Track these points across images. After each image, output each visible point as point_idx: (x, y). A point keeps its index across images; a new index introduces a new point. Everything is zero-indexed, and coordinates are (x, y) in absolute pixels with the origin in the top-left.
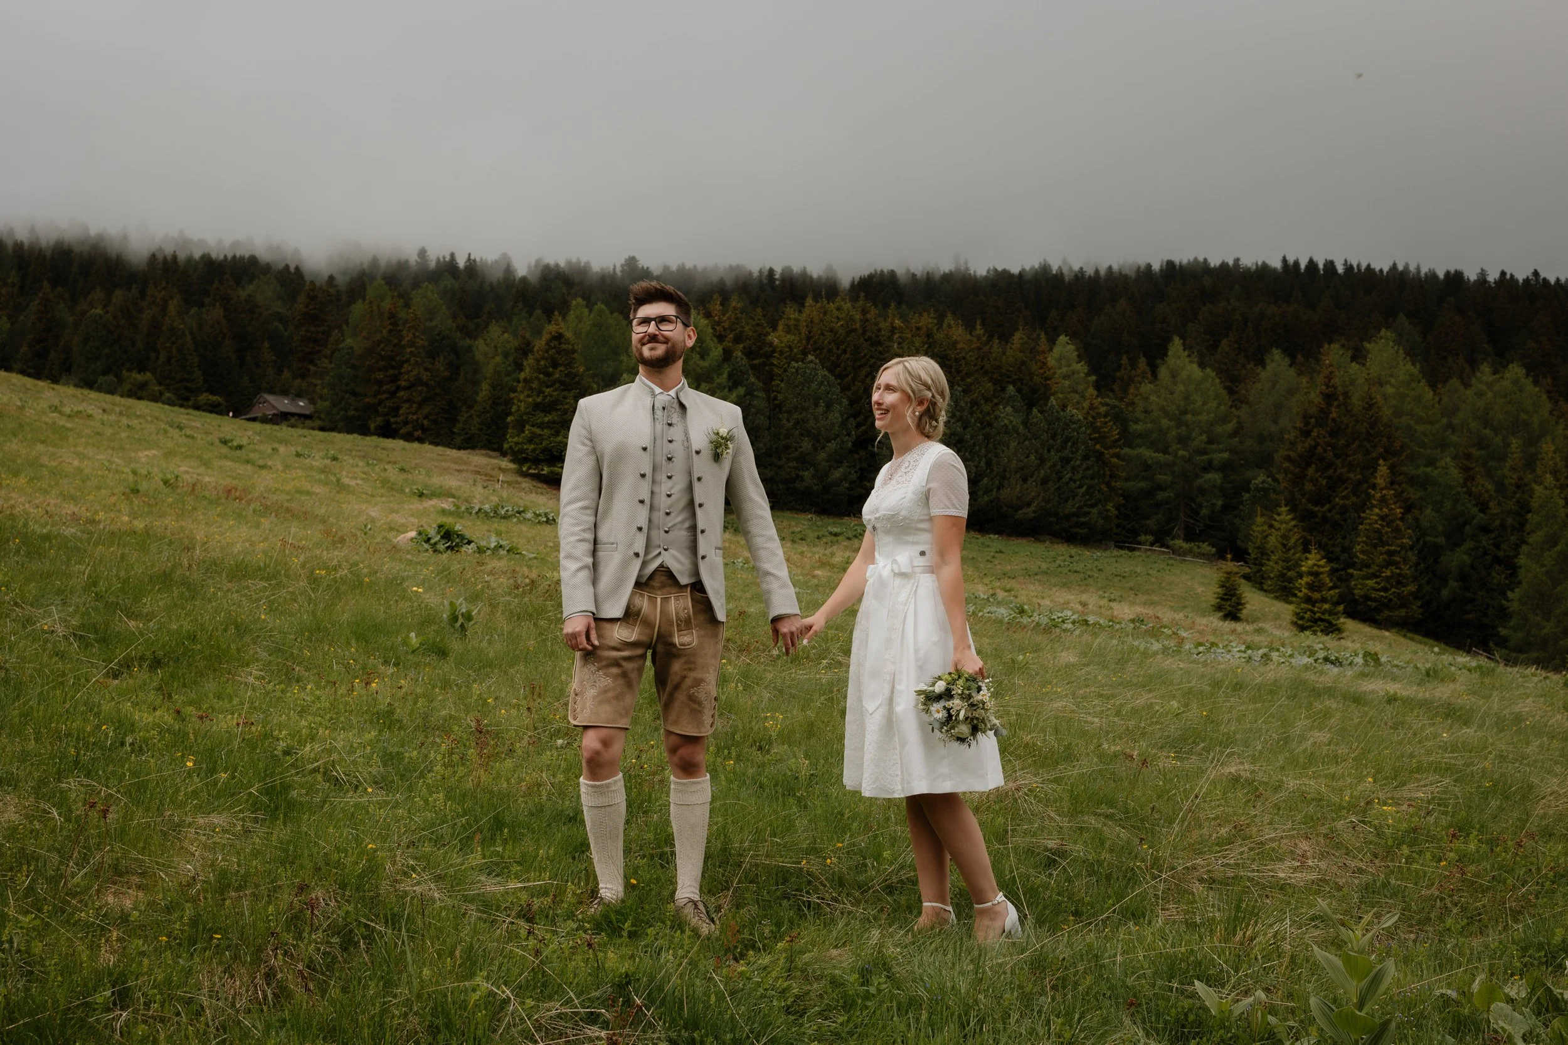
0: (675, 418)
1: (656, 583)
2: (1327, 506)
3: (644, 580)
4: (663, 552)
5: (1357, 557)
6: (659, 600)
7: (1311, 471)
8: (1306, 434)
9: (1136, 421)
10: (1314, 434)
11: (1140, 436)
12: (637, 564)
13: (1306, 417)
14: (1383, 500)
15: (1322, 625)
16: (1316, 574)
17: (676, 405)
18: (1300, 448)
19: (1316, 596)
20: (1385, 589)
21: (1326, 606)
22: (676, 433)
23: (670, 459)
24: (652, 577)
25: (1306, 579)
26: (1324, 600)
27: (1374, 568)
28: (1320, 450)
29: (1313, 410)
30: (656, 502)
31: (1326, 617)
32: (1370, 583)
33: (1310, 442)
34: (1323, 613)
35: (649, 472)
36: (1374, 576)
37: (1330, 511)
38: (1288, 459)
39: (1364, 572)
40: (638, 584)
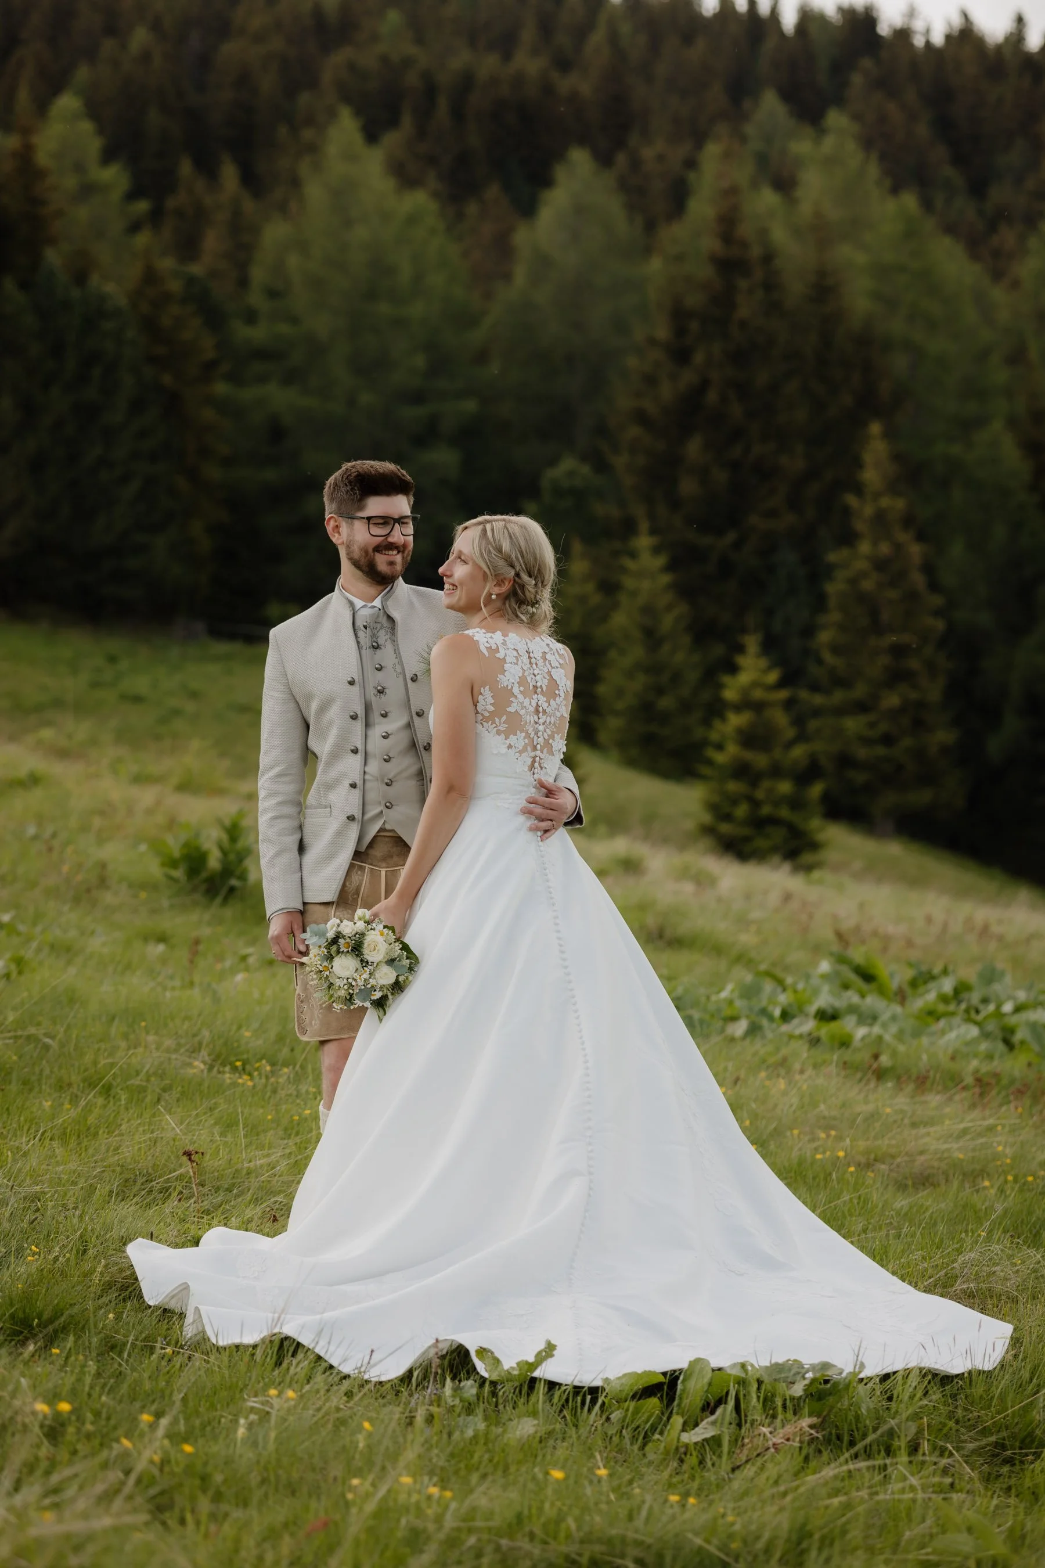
0: (383, 637)
1: (378, 852)
2: (731, 537)
3: (363, 849)
4: (385, 811)
5: (820, 662)
6: (383, 873)
7: (694, 448)
8: (681, 355)
9: (251, 317)
10: (699, 358)
11: (263, 354)
12: (354, 830)
13: (679, 316)
14: (880, 519)
15: (778, 835)
16: (759, 707)
17: (384, 620)
18: (667, 391)
19: (760, 760)
20: (887, 740)
21: (785, 787)
22: (386, 655)
23: (381, 692)
24: (371, 845)
25: (735, 721)
26: (776, 772)
27: (860, 691)
28: (712, 397)
29: (694, 300)
30: (370, 748)
31: (784, 813)
32: (853, 725)
33: (688, 377)
34: (776, 804)
35: (361, 713)
36: (861, 707)
37: (737, 545)
38: (641, 417)
39: (838, 696)
40: (358, 855)
